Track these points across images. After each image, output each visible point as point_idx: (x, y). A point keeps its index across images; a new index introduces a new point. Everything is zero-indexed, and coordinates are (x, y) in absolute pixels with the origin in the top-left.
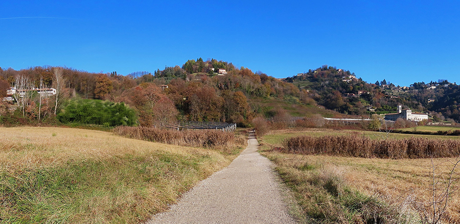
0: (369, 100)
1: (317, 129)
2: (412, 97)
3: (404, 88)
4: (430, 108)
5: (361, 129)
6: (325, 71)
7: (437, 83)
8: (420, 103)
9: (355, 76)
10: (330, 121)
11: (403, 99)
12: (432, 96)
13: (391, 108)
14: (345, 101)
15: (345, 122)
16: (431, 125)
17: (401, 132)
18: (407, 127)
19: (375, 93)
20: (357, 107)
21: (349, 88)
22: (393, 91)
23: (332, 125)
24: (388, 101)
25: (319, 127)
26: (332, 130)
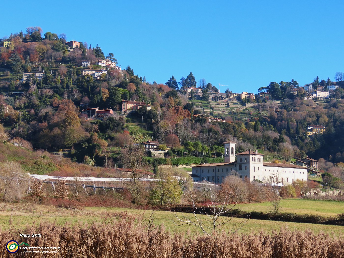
0: (150, 128)
1: (9, 206)
2: (263, 121)
3: (243, 97)
4: (313, 149)
5: (130, 204)
6: (35, 45)
7: (333, 84)
8: (286, 138)
9: (115, 61)
10: (48, 183)
11: (240, 125)
12: (318, 117)
13: (207, 148)
14: (87, 130)
15: (90, 186)
16: (316, 198)
17: (235, 214)
18: (251, 199)
19: (165, 109)
20: (119, 145)
21: (99, 93)
22: (213, 104)
23: (53, 194)
24: (202, 131)
25: (16, 201)
26: (53, 208)
